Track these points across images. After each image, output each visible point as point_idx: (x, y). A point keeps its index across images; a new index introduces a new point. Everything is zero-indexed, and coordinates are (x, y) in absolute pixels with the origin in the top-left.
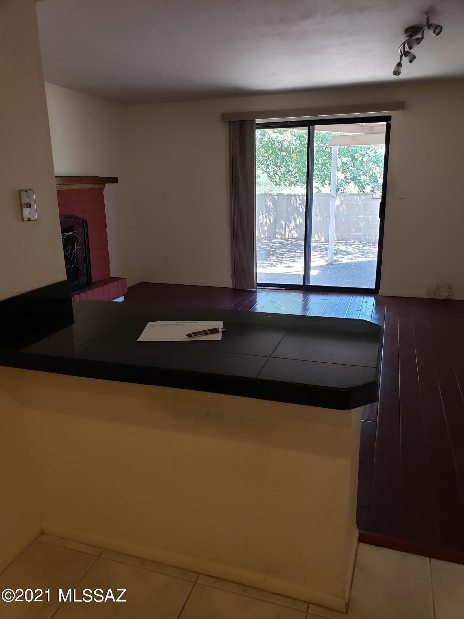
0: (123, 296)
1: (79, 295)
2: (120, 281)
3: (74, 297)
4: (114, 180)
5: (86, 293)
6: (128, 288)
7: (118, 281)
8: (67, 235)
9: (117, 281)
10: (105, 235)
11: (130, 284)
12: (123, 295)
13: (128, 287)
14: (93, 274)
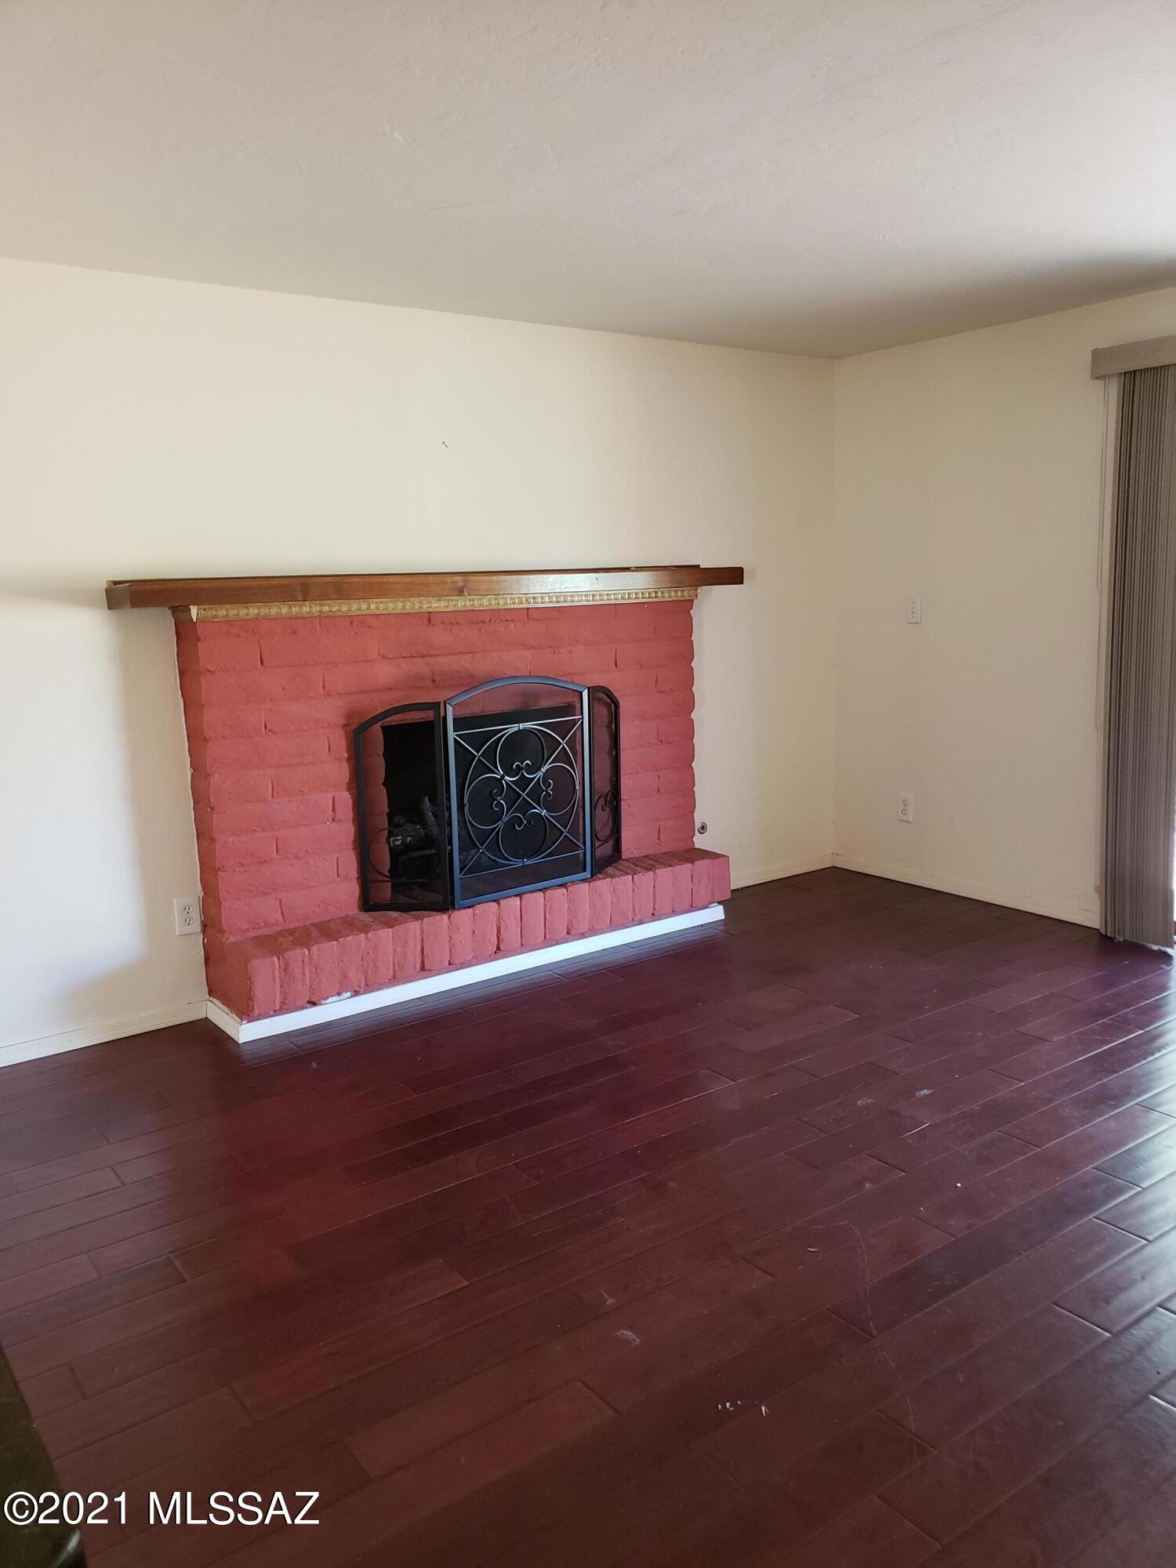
0: (722, 907)
1: (544, 893)
2: (703, 864)
3: (523, 899)
4: (733, 576)
5: (567, 890)
6: (732, 891)
7: (695, 863)
8: (517, 729)
9: (693, 864)
10: (688, 732)
11: (741, 877)
12: (720, 903)
13: (732, 889)
14: (626, 835)
